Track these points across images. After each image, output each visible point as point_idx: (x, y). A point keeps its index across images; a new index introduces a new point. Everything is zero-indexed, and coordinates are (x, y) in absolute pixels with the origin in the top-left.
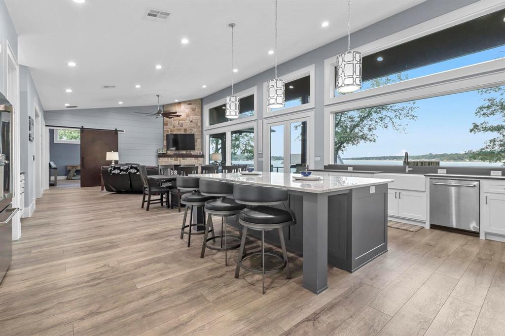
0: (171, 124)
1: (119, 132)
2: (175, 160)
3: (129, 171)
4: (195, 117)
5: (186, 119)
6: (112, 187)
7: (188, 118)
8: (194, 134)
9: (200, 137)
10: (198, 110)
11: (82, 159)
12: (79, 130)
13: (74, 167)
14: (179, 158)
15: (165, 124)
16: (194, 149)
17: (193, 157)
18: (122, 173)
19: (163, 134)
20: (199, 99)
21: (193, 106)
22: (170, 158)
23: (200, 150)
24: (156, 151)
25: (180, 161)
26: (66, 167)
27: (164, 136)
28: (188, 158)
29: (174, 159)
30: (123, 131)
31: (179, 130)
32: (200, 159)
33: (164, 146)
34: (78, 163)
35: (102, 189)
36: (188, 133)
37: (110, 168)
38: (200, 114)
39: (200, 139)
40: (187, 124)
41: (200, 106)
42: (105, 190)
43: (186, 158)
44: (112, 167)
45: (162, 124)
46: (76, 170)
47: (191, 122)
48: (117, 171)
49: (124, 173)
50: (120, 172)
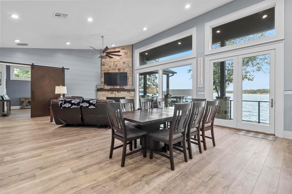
0: (108, 65)
1: (65, 70)
2: (111, 94)
3: (81, 104)
4: (127, 60)
5: (120, 61)
6: (62, 121)
7: (121, 60)
8: (127, 73)
9: (131, 75)
10: (130, 54)
11: (33, 92)
12: (30, 66)
13: (26, 99)
14: (114, 92)
15: (102, 65)
16: (126, 85)
17: (126, 91)
18: (73, 106)
19: (101, 72)
20: (131, 45)
21: (126, 51)
22: (107, 92)
23: (131, 85)
24: (95, 86)
25: (115, 94)
26: (20, 99)
27: (101, 75)
28: (122, 92)
29: (110, 92)
30: (69, 69)
31: (115, 69)
32: (131, 92)
33: (102, 82)
34: (29, 95)
35: (51, 121)
36: (121, 72)
37: (61, 102)
38: (131, 57)
39: (131, 77)
40: (120, 65)
41: (131, 50)
42: (54, 122)
43: (120, 92)
44: (62, 101)
45: (100, 65)
46: (29, 101)
47: (124, 63)
48: (67, 105)
49: (76, 107)
50: (72, 106)
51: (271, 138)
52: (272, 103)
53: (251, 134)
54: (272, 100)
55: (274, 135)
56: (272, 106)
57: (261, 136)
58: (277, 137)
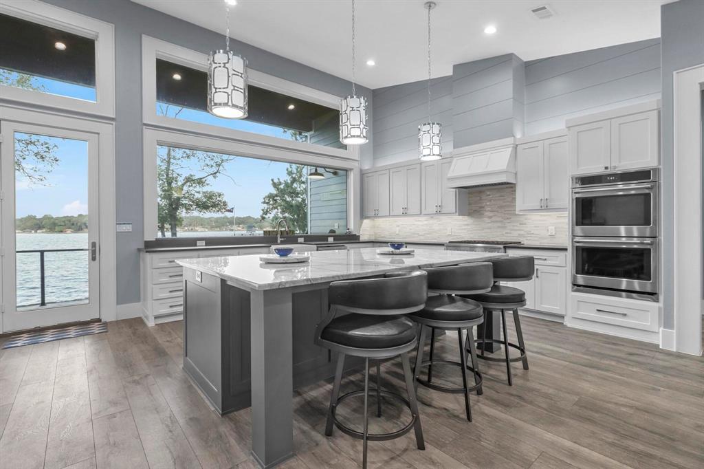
51: (96, 329)
52: (94, 252)
53: (49, 336)
54: (94, 245)
55: (99, 320)
56: (94, 259)
57: (73, 332)
58: (106, 323)
